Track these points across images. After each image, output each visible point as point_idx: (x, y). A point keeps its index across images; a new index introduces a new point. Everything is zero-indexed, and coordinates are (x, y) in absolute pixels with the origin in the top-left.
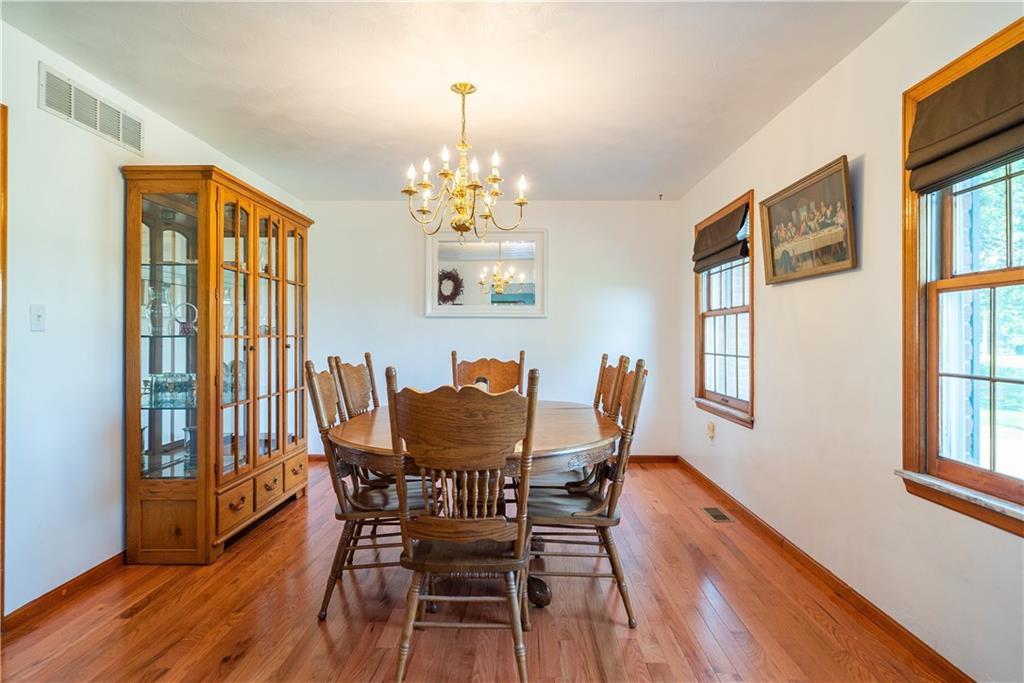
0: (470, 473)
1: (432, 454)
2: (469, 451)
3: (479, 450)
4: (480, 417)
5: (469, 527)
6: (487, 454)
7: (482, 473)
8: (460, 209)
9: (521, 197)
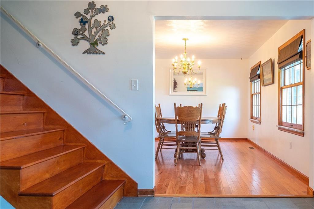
0: (190, 122)
1: (183, 119)
2: (190, 118)
3: (192, 118)
4: (192, 112)
5: (189, 133)
6: (193, 119)
7: (192, 122)
8: (184, 68)
9: (199, 65)
